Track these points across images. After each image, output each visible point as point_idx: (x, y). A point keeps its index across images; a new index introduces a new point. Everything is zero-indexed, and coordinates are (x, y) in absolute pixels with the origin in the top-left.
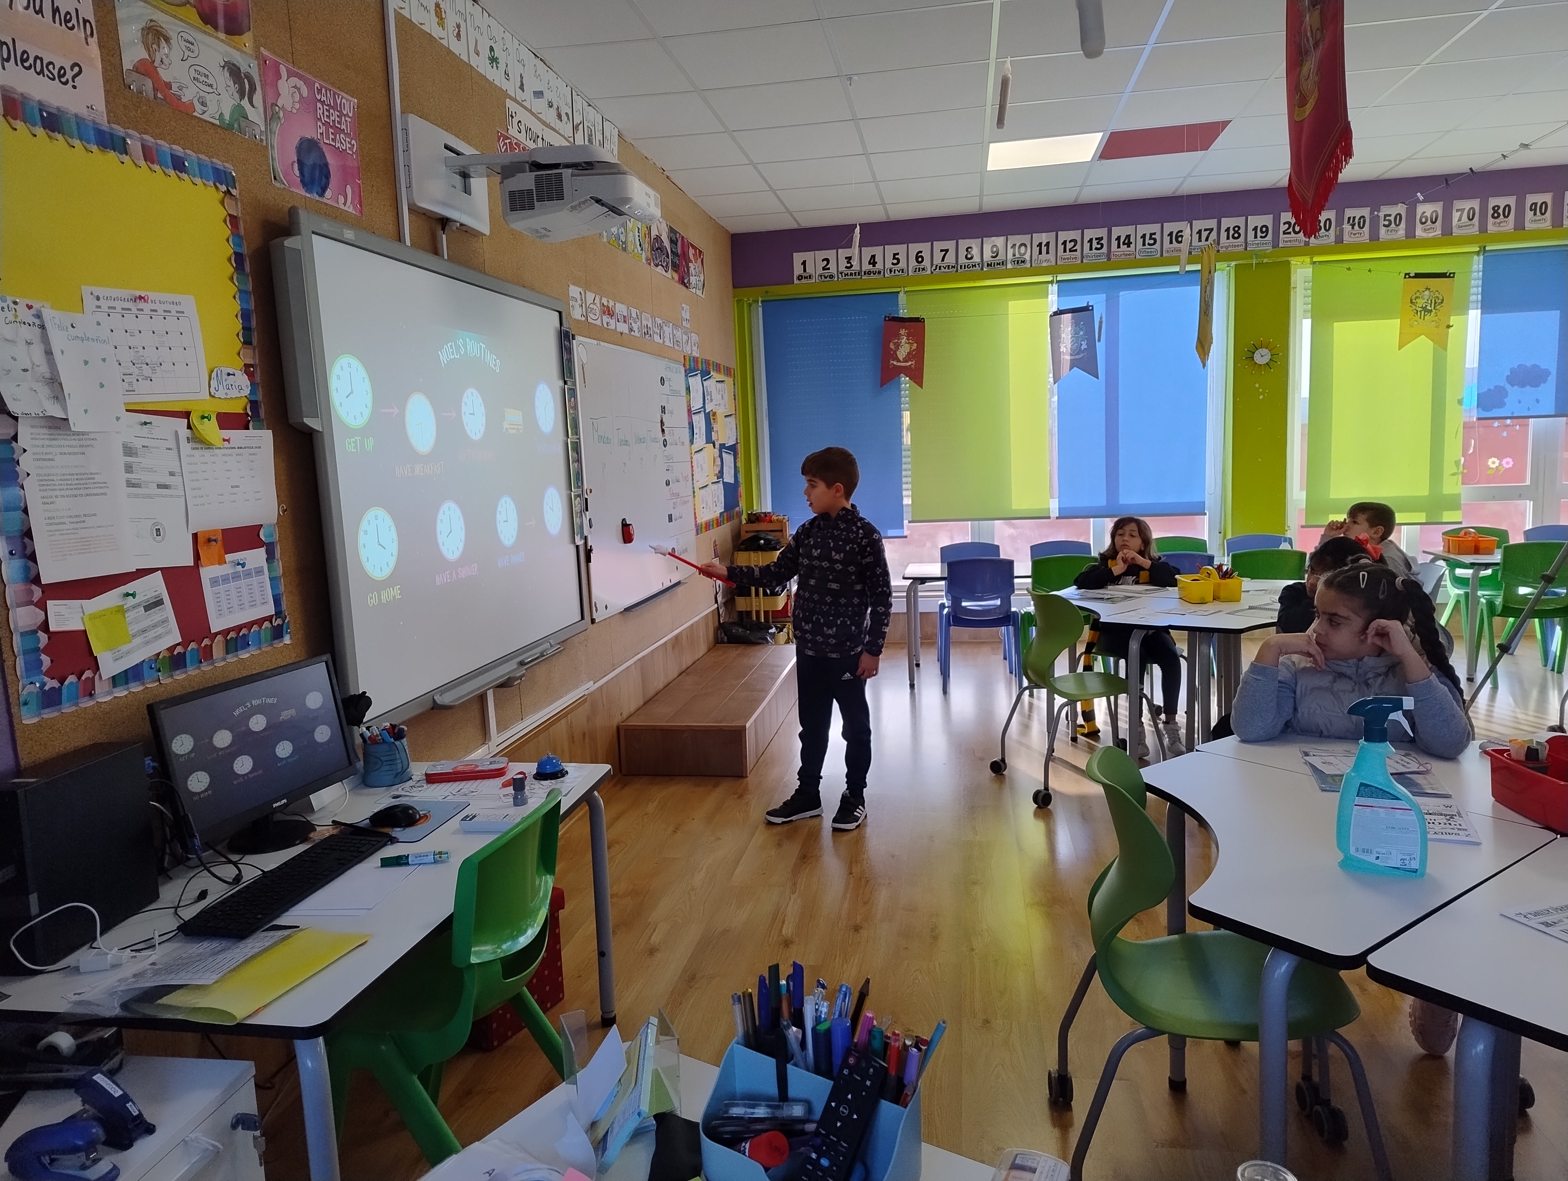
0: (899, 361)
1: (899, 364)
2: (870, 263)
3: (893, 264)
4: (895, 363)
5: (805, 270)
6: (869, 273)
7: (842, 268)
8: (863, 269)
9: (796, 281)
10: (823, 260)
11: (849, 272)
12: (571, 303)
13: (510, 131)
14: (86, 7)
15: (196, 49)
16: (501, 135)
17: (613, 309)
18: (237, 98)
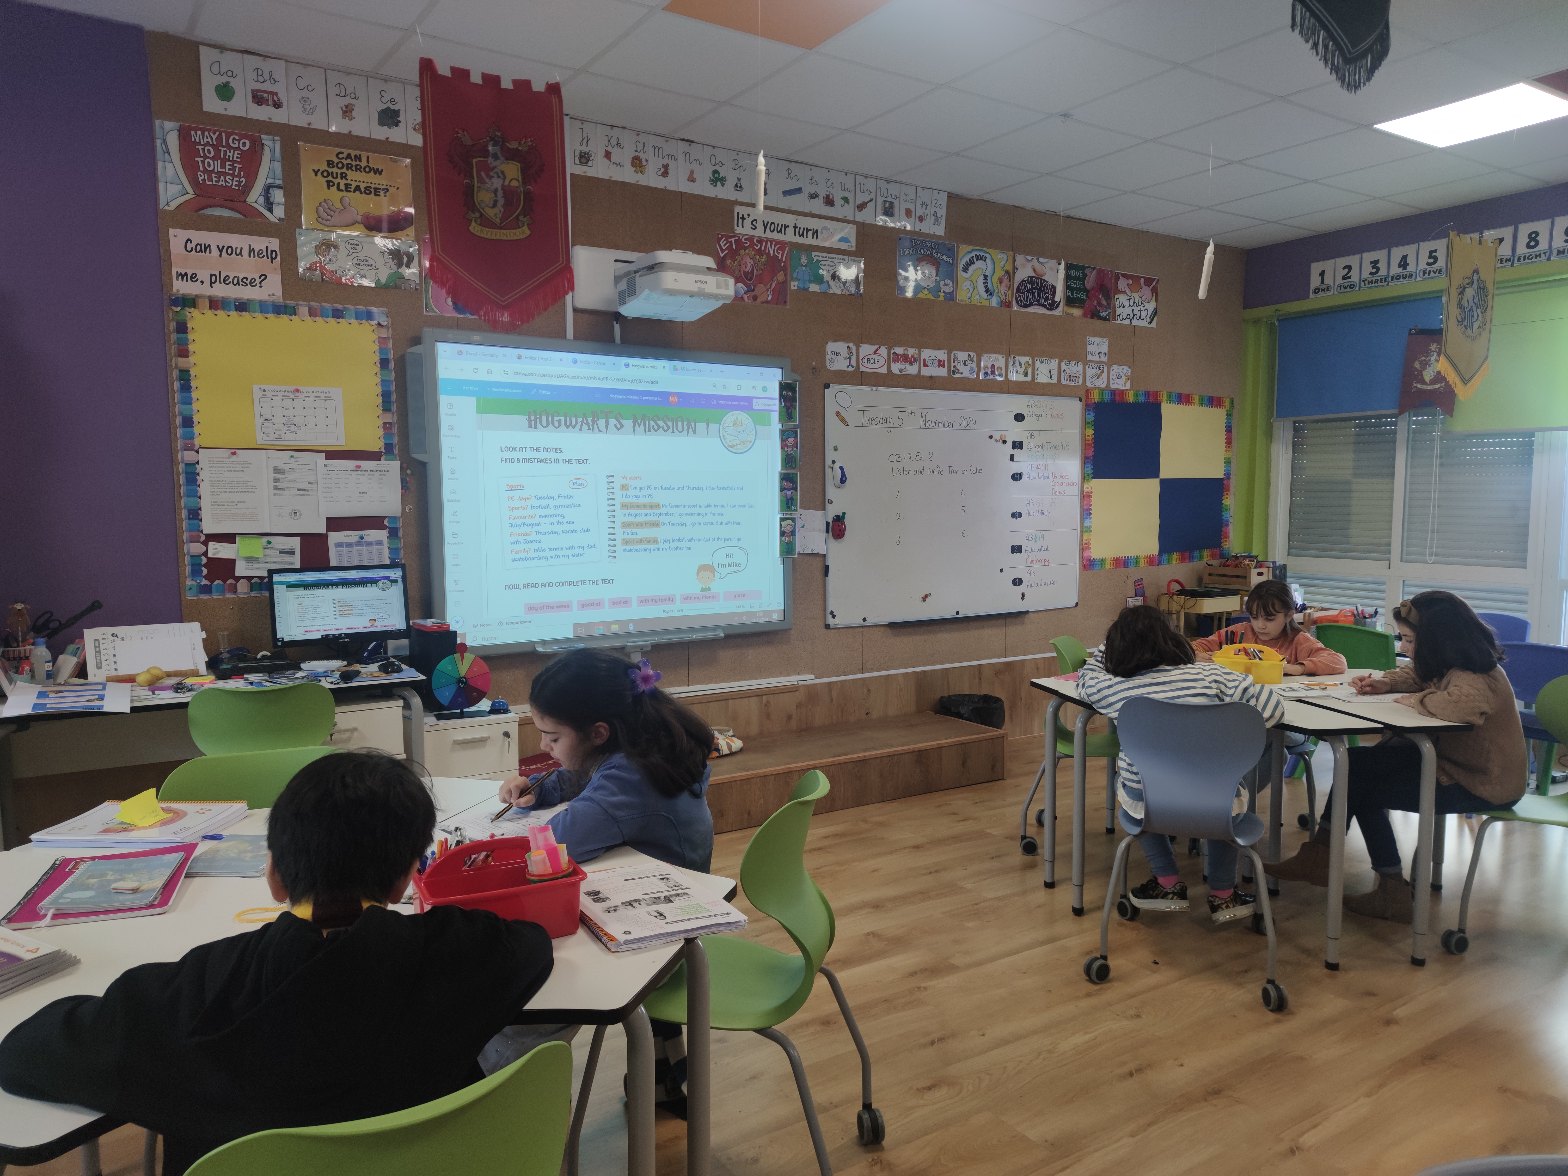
0: (1424, 383)
1: (1424, 387)
2: (1399, 266)
3: (1428, 264)
4: (1419, 386)
5: (1322, 282)
6: (1397, 277)
7: (1366, 275)
8: (1392, 273)
9: (1312, 295)
10: (1344, 268)
11: (1374, 279)
12: (828, 357)
13: (739, 230)
14: (274, 244)
15: (360, 247)
16: (723, 236)
17: (915, 356)
18: (395, 268)
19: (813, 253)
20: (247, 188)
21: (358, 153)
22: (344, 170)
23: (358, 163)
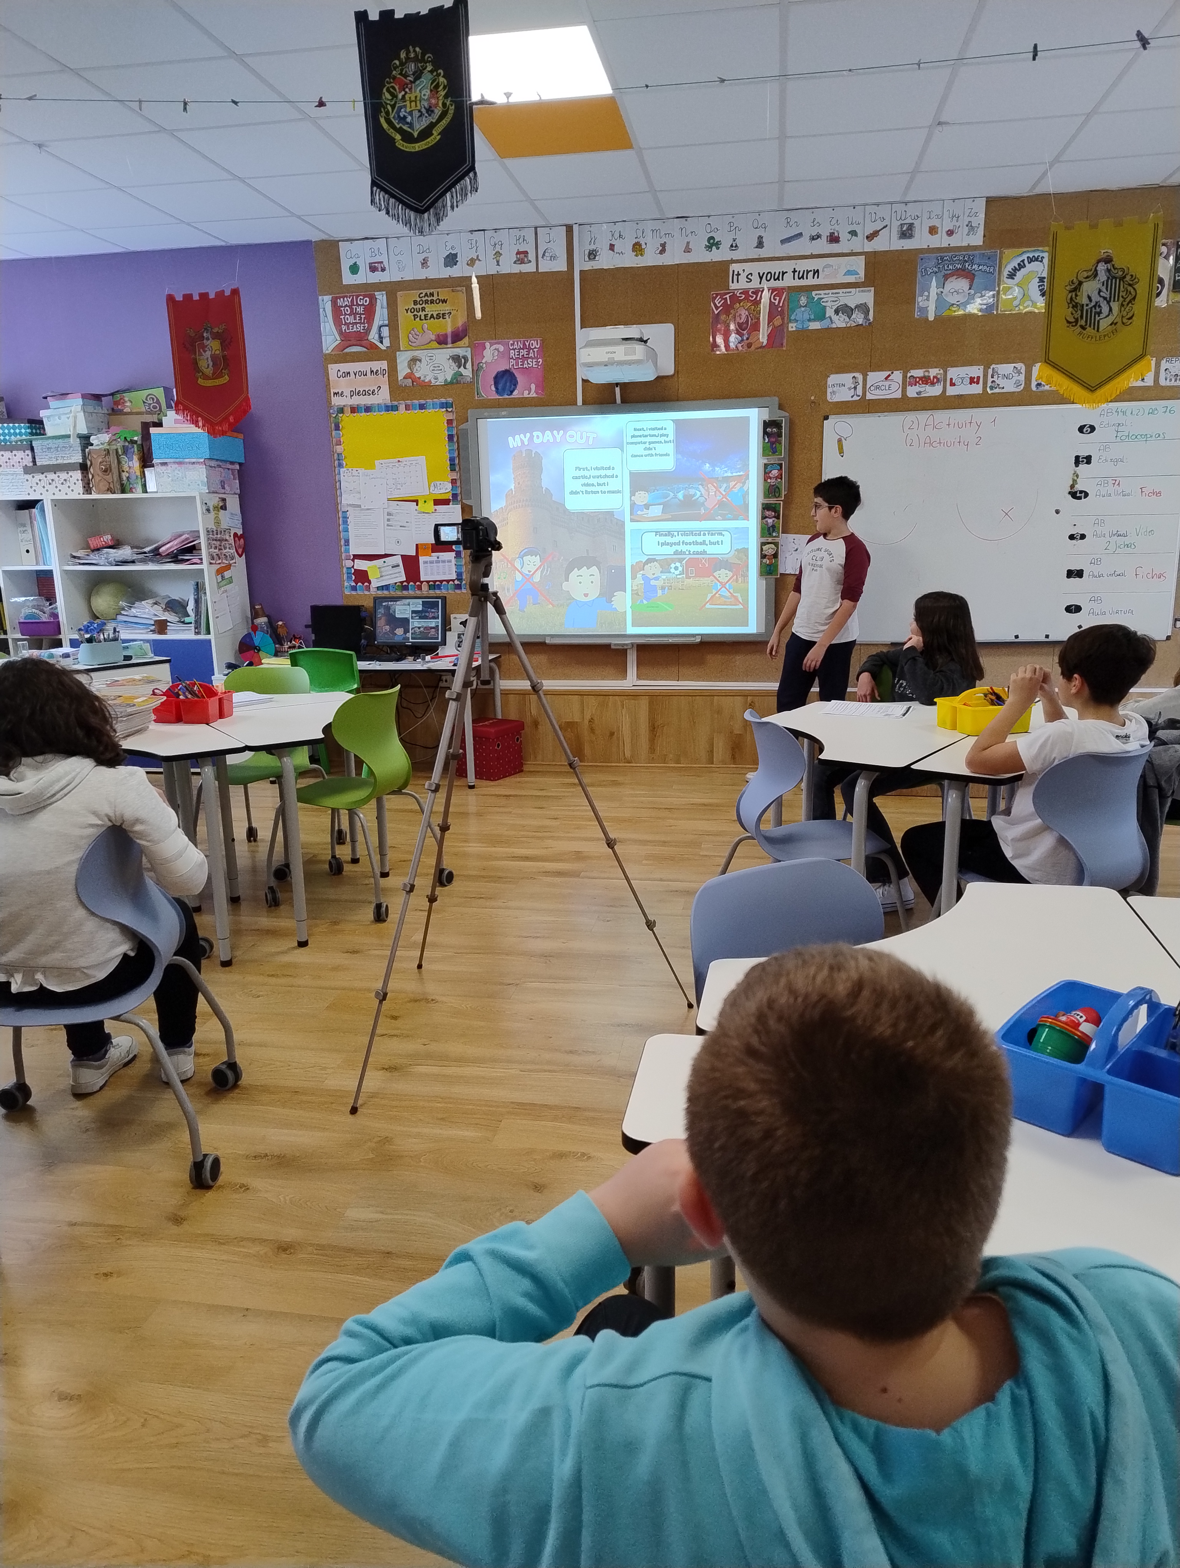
12: (829, 390)
13: (733, 286)
14: (384, 365)
15: (434, 358)
16: (717, 295)
17: (939, 376)
18: (456, 369)
19: (814, 293)
20: (368, 331)
21: (432, 291)
22: (423, 305)
23: (432, 298)
